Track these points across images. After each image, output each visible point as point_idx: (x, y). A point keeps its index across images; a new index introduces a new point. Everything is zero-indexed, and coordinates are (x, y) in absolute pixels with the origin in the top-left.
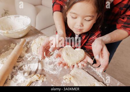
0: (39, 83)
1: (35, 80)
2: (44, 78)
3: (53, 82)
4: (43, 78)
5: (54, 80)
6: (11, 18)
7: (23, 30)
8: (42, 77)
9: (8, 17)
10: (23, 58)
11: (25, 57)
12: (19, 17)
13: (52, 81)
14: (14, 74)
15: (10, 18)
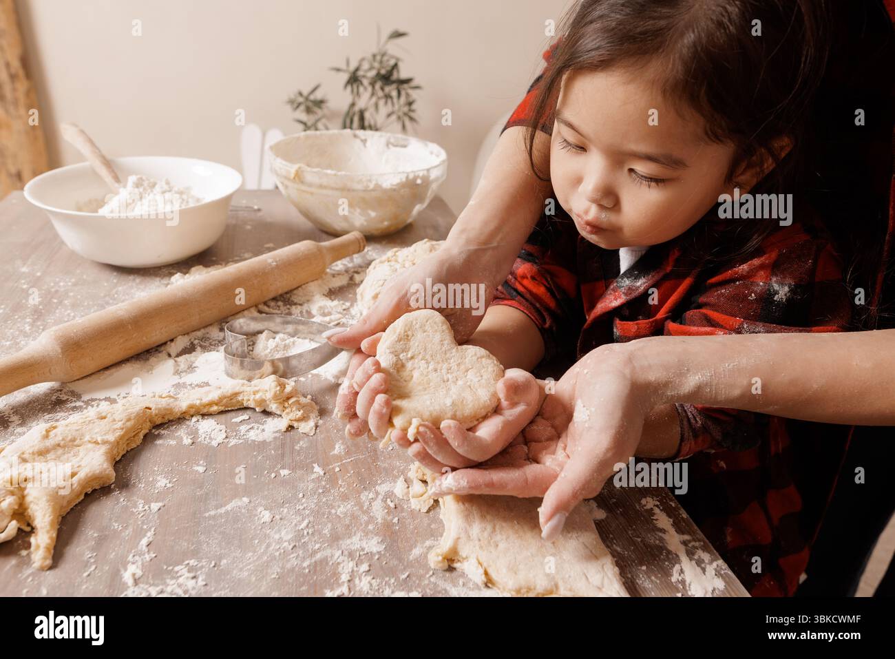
0: (265, 427)
1: (258, 397)
2: (304, 419)
3: (338, 458)
4: (300, 414)
5: (348, 453)
6: (368, 144)
7: (372, 186)
8: (301, 406)
9: (355, 136)
10: (295, 310)
11: (305, 307)
12: (405, 146)
13: (336, 451)
14: (201, 346)
15: (364, 141)
